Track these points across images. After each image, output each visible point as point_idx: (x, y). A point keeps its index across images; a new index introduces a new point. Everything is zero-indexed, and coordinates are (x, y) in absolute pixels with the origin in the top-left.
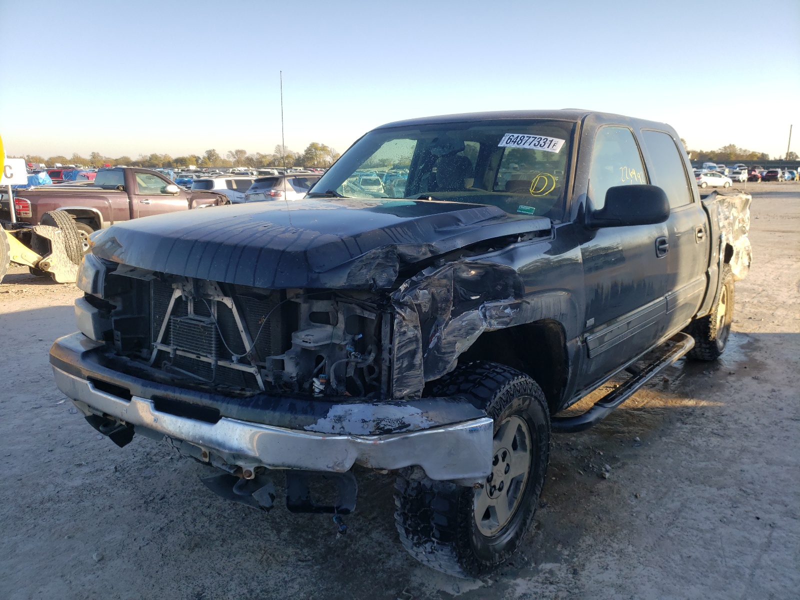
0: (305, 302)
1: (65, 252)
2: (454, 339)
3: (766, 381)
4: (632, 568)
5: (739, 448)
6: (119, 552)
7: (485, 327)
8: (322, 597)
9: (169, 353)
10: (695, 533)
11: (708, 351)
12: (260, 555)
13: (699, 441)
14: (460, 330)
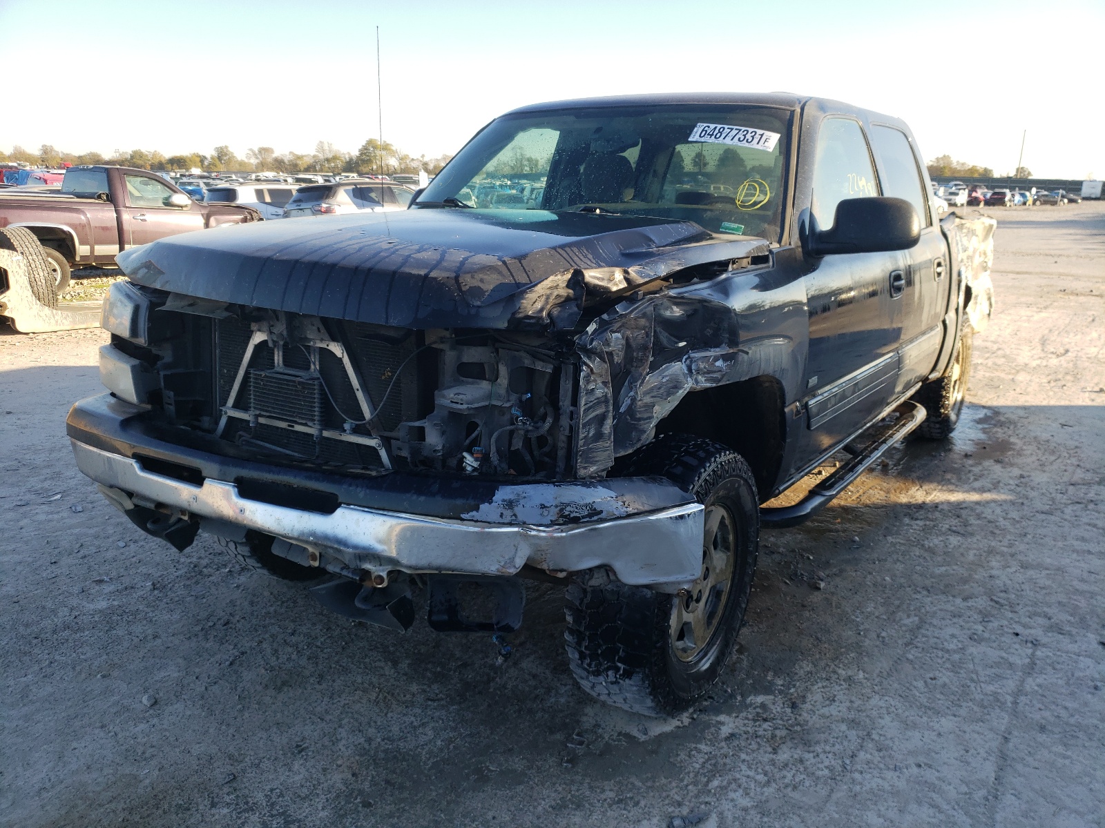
0: (453, 348)
1: (29, 287)
2: (652, 400)
3: (1012, 465)
4: (866, 699)
5: (986, 549)
6: (178, 694)
7: (690, 385)
8: (467, 744)
9: (248, 422)
10: (940, 653)
11: (938, 426)
12: (375, 695)
13: (935, 541)
14: (659, 388)
